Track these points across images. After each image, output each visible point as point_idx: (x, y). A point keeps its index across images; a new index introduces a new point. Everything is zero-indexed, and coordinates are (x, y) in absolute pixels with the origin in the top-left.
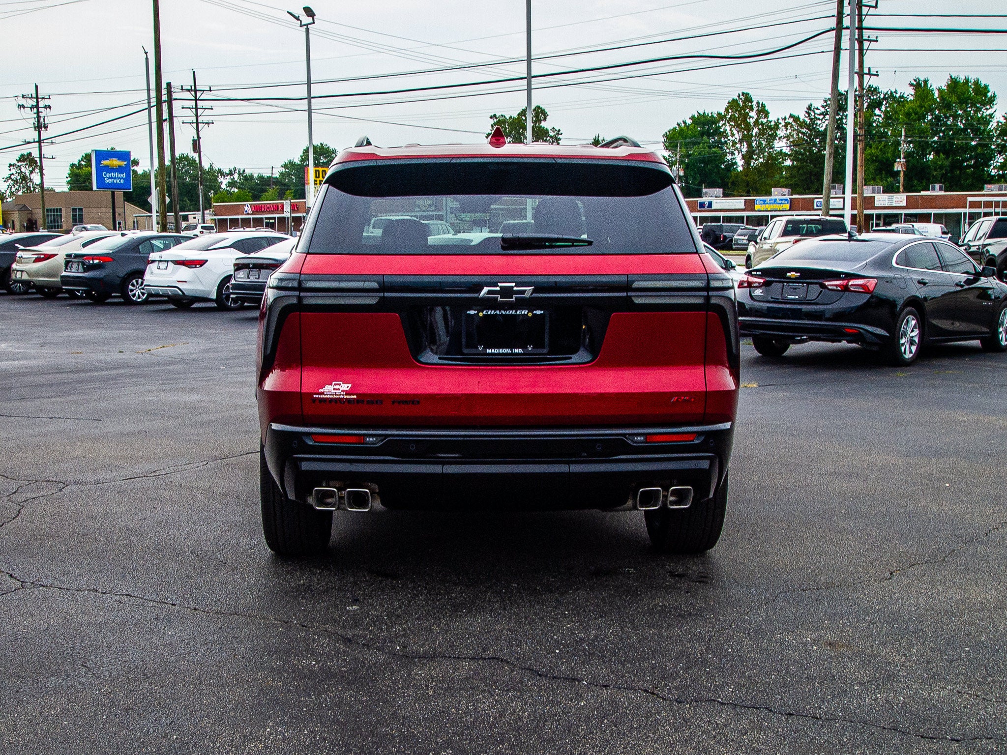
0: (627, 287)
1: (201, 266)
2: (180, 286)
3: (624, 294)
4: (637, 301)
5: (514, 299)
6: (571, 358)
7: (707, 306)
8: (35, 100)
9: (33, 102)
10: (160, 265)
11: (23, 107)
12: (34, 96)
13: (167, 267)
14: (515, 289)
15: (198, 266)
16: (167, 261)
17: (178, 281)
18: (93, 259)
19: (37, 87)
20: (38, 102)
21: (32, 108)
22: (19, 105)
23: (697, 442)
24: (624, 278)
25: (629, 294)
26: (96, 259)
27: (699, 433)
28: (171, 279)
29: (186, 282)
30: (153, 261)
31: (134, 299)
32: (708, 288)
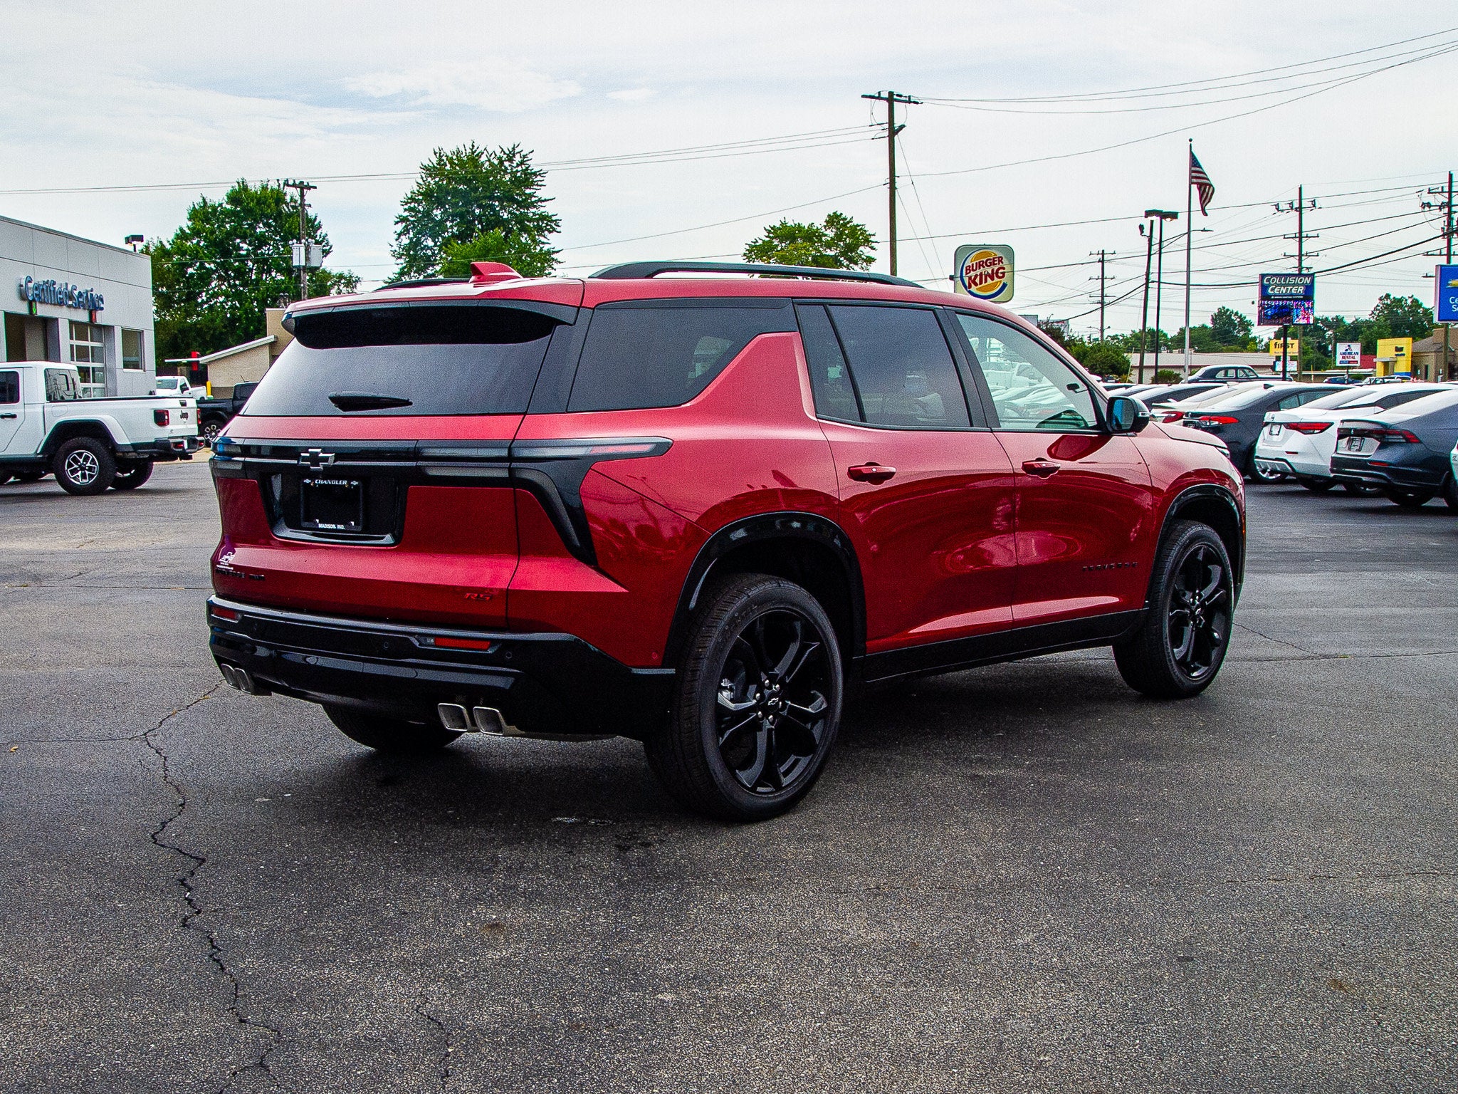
0: (415, 454)
1: (1322, 431)
2: (1290, 459)
3: (414, 464)
4: (432, 472)
5: (321, 468)
6: (383, 538)
7: (513, 481)
8: (1447, 195)
9: (1443, 199)
10: (1273, 429)
11: (1429, 205)
12: (1446, 189)
13: (1279, 432)
14: (321, 455)
15: (1316, 431)
16: (1280, 424)
17: (1288, 452)
18: (1210, 420)
19: (1451, 176)
20: (1450, 198)
21: (1441, 207)
22: (1423, 204)
23: (490, 652)
24: (412, 445)
25: (420, 463)
26: (1215, 420)
27: (493, 642)
28: (1279, 449)
29: (1296, 453)
30: (1267, 424)
31: (1264, 476)
32: (510, 458)
